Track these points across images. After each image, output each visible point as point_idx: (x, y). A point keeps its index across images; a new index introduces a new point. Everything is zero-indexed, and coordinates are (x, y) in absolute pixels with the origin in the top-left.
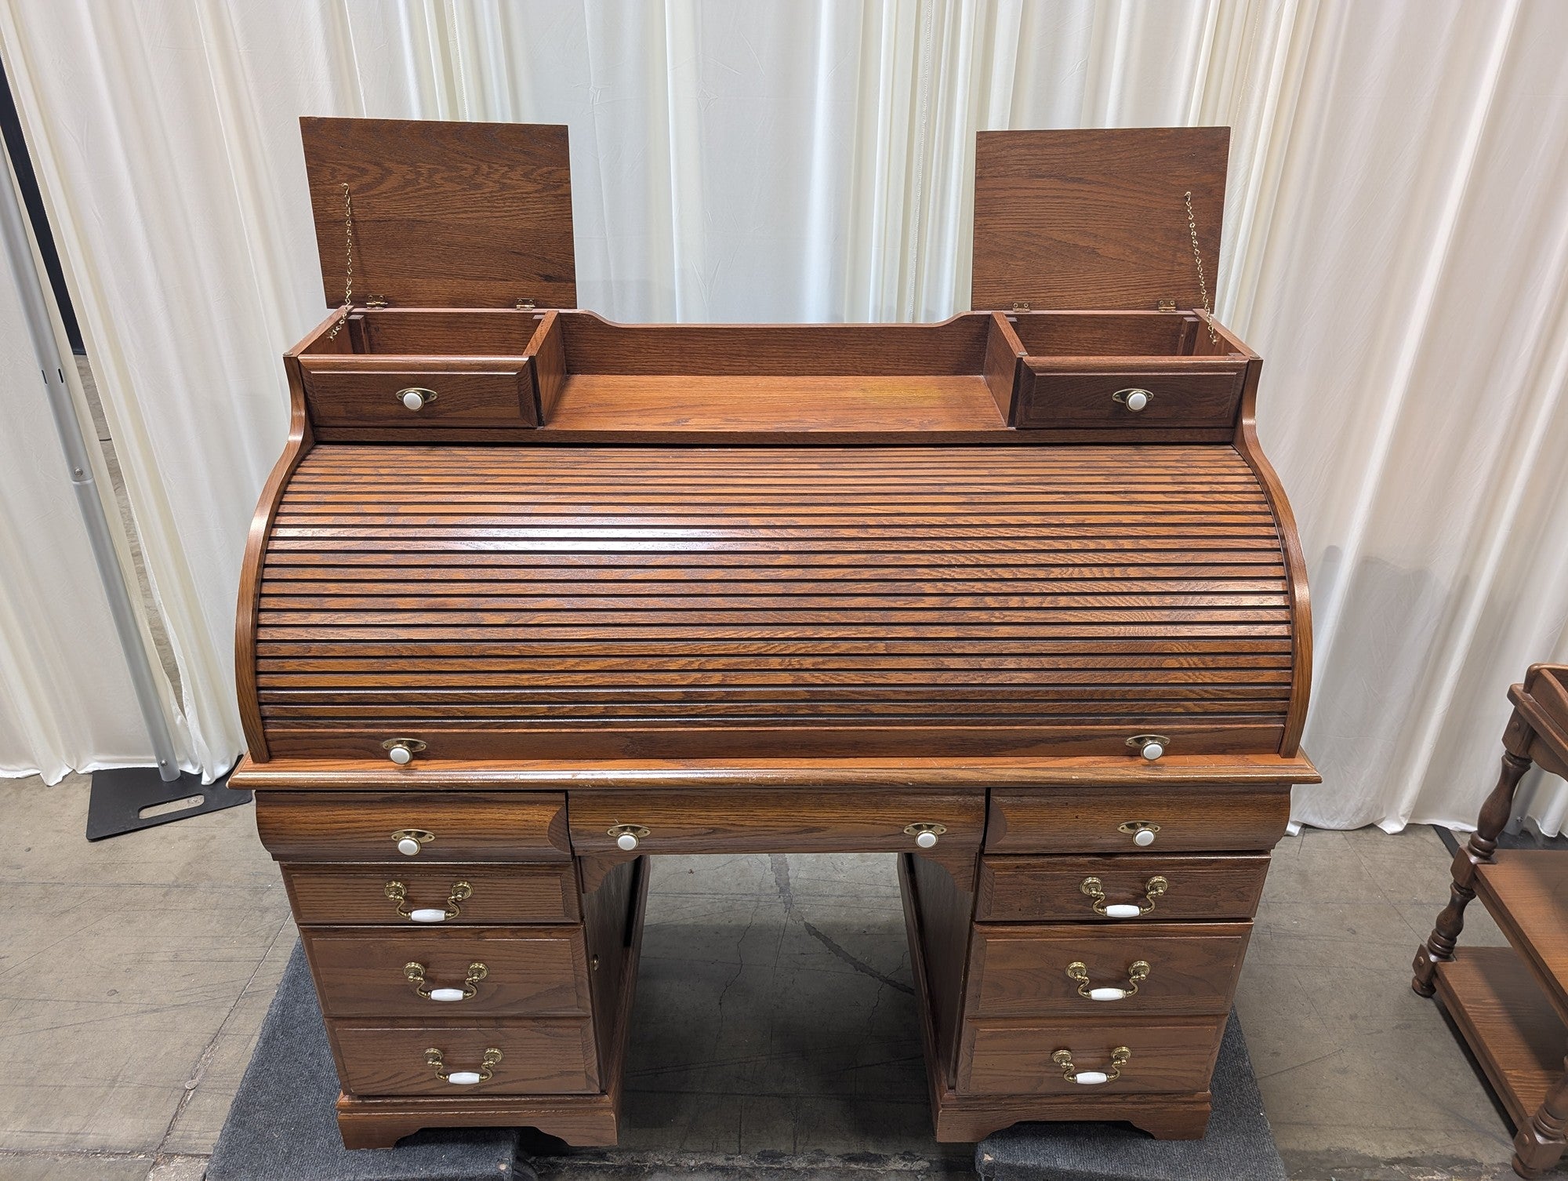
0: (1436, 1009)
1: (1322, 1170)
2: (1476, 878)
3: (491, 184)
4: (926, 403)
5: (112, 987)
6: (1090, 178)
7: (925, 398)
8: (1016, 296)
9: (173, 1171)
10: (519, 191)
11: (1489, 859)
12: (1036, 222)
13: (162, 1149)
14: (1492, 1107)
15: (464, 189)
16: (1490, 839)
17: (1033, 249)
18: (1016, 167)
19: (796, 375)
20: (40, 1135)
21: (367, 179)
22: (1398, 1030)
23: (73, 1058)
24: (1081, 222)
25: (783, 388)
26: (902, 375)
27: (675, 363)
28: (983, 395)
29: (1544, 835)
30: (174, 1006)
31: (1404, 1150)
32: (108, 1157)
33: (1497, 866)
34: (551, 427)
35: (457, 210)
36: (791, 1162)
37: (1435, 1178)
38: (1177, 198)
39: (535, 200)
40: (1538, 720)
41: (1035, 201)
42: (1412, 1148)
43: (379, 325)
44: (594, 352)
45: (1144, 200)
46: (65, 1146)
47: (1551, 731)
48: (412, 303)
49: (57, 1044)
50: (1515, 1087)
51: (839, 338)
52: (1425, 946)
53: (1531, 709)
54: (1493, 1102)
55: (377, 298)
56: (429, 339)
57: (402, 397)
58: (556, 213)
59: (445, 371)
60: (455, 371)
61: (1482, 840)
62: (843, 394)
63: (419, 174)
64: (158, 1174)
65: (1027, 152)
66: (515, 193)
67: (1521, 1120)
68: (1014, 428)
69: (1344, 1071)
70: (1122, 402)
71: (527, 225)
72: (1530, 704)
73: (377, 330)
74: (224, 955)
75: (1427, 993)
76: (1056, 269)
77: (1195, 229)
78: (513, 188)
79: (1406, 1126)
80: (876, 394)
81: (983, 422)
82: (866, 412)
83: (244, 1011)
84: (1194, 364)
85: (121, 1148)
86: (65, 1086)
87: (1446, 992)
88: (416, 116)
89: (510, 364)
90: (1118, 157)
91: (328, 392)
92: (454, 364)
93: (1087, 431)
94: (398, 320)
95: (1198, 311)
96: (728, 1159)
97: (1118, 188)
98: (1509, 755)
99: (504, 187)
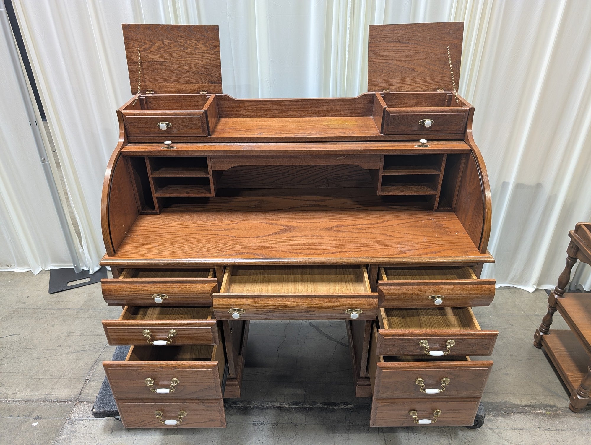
0: (542, 352)
1: (498, 409)
2: (557, 303)
3: (191, 47)
4: (351, 126)
5: (59, 344)
6: (412, 42)
7: (350, 125)
8: (384, 87)
9: (82, 407)
10: (201, 50)
11: (562, 296)
12: (391, 59)
13: (78, 399)
14: (562, 387)
15: (181, 50)
16: (562, 289)
17: (390, 69)
18: (384, 38)
19: (303, 117)
20: (35, 395)
21: (146, 46)
22: (528, 360)
23: (46, 369)
24: (408, 58)
25: (298, 121)
26: (342, 117)
27: (258, 113)
28: (372, 123)
29: (585, 291)
30: (81, 351)
31: (529, 402)
32: (59, 402)
33: (564, 299)
34: (213, 136)
35: (179, 58)
36: (303, 405)
37: (540, 412)
38: (444, 49)
39: (207, 53)
40: (579, 243)
41: (391, 51)
42: (532, 401)
43: (151, 101)
44: (229, 109)
45: (432, 50)
46: (44, 399)
47: (584, 247)
48: (162, 92)
49: (40, 364)
50: (570, 379)
51: (318, 103)
52: (538, 329)
53: (577, 239)
54: (563, 385)
55: (150, 91)
56: (169, 105)
57: (159, 125)
58: (214, 58)
59: (174, 115)
60: (178, 116)
61: (559, 289)
62: (320, 124)
63: (165, 44)
64: (77, 408)
65: (388, 33)
66: (200, 51)
67: (573, 391)
68: (383, 135)
69: (507, 374)
70: (422, 124)
71: (204, 63)
72: (576, 237)
73: (150, 102)
74: (99, 333)
75: (539, 347)
76: (399, 76)
77: (451, 61)
78: (199, 49)
79: (530, 393)
80: (332, 123)
81: (371, 133)
82: (329, 129)
83: (106, 352)
84: (449, 110)
85: (63, 399)
86: (43, 378)
87: (546, 346)
88: (163, 23)
89: (198, 113)
90: (422, 34)
91: (133, 124)
92: (178, 113)
93: (410, 135)
94: (158, 99)
95: (452, 92)
96: (280, 404)
97: (422, 46)
98: (569, 257)
99: (196, 48)
